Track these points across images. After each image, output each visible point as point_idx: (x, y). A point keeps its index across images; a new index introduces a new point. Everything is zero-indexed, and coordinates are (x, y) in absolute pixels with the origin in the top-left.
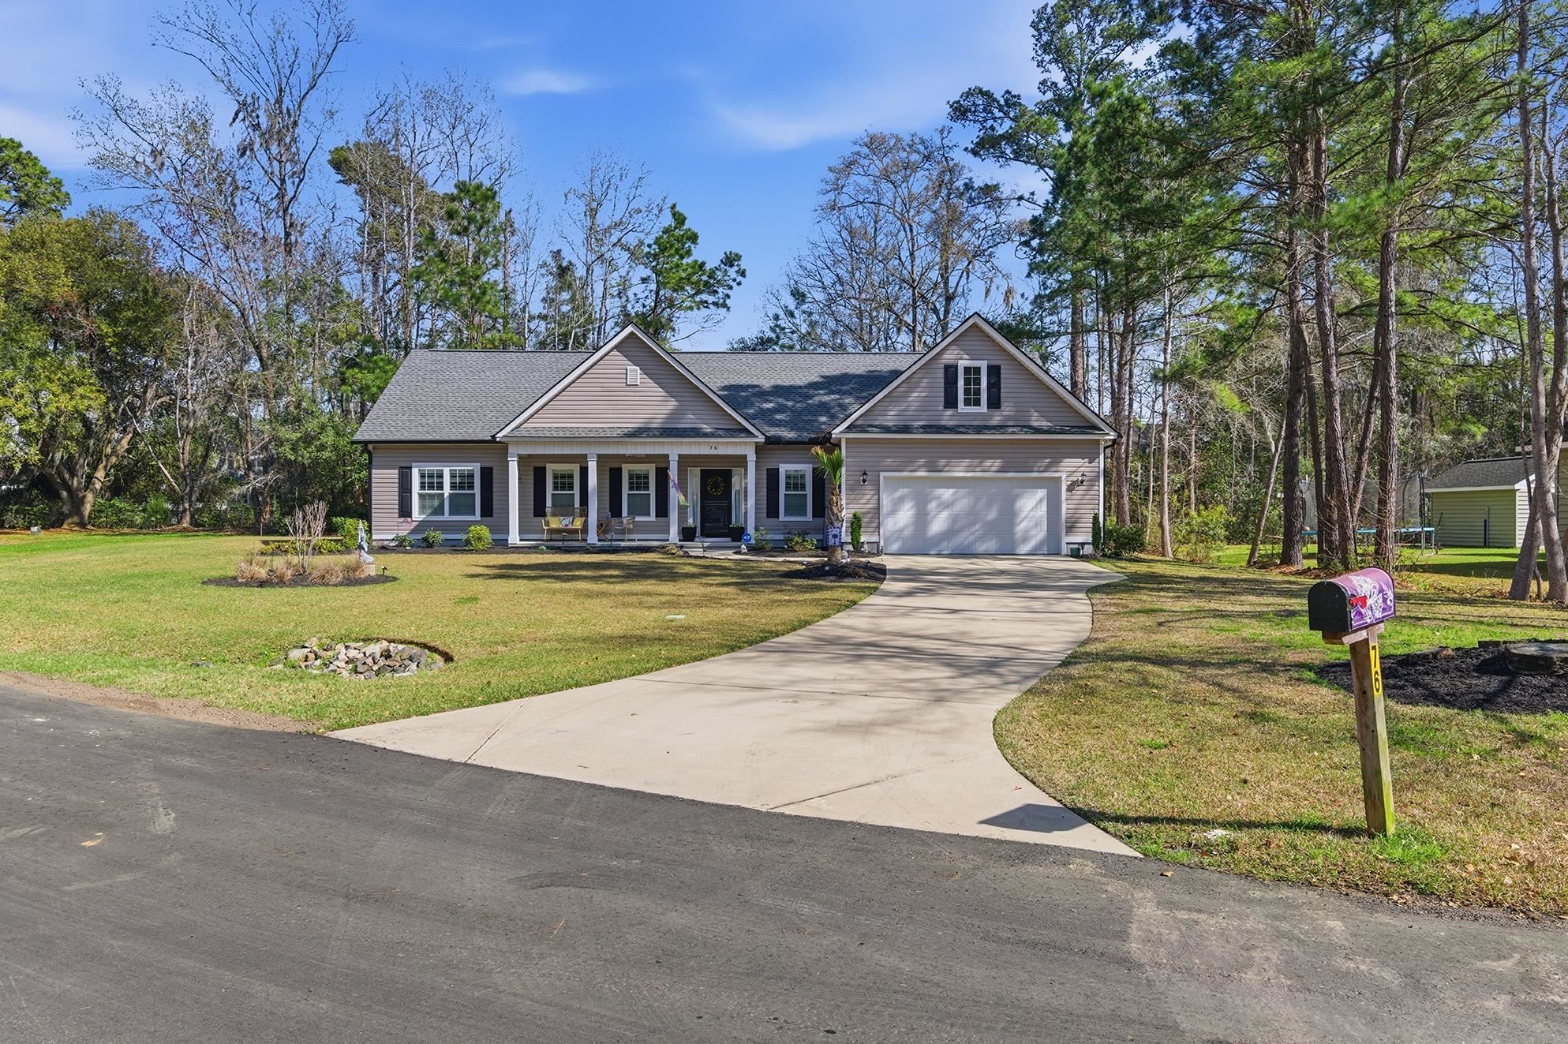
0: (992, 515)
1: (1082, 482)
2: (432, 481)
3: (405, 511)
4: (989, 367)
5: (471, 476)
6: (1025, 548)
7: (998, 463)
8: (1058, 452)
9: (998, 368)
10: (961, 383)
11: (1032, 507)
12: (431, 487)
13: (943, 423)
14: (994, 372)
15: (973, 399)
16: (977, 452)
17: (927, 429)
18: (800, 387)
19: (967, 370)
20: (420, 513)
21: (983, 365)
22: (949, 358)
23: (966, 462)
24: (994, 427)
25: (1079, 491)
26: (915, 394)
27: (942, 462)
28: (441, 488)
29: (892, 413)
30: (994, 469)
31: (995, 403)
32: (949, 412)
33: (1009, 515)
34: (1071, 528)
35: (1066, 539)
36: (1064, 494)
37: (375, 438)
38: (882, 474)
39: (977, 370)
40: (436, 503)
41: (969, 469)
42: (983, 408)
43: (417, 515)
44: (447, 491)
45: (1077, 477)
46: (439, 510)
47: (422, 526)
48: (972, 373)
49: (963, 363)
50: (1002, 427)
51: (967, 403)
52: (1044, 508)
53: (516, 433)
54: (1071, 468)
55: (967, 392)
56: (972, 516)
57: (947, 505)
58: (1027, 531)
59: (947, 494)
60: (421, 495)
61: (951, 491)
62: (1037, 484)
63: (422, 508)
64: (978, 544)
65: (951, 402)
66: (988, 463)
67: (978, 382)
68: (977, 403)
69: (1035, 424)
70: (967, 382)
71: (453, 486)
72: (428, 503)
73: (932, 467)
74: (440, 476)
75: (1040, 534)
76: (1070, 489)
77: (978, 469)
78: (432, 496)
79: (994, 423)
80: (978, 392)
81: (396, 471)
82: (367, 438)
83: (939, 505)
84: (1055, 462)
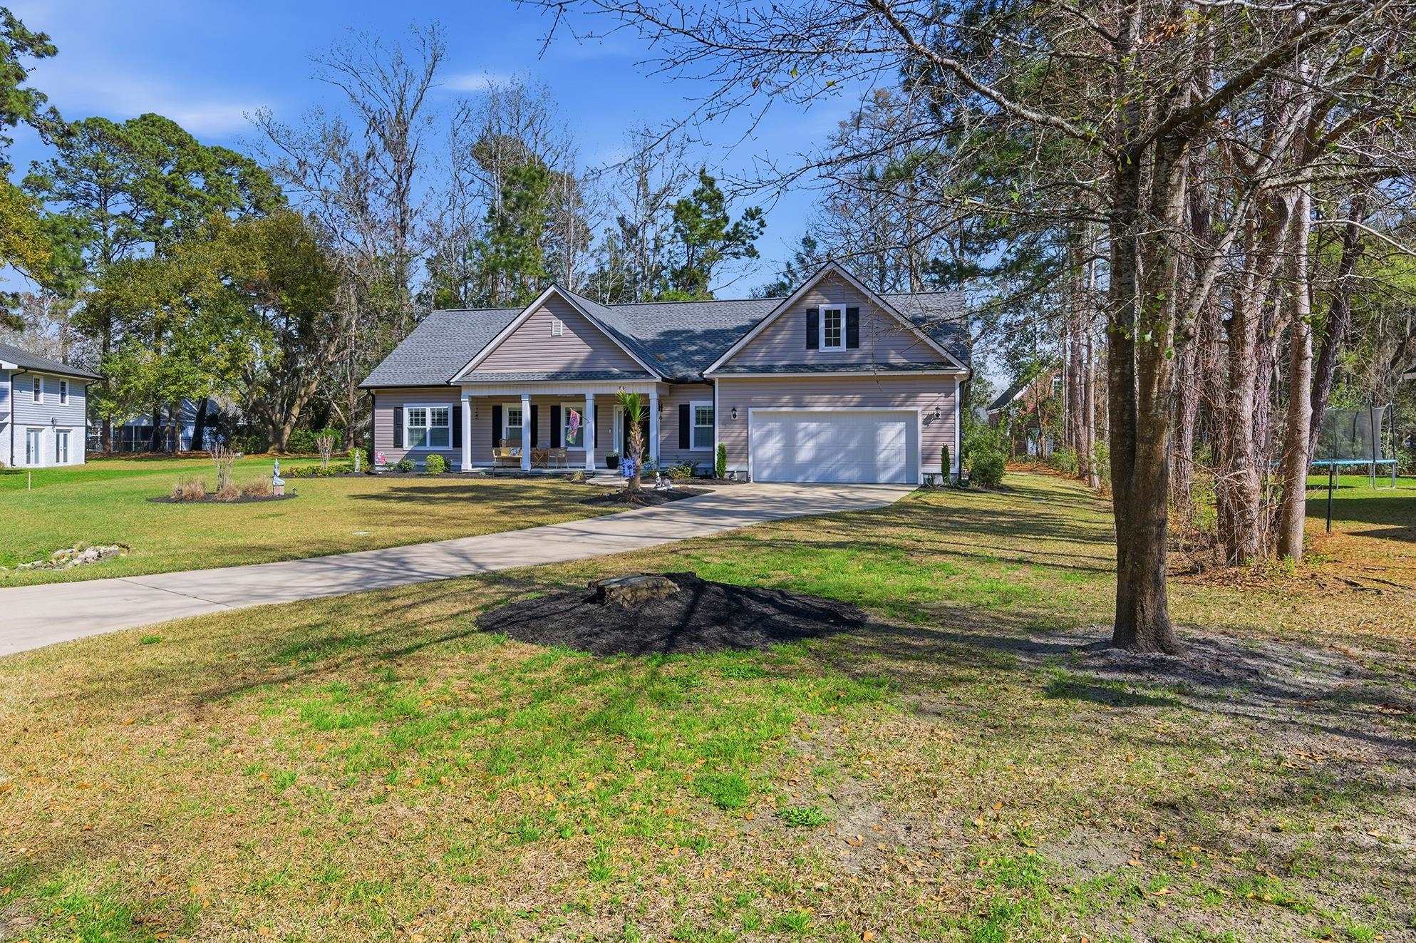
0: (853, 445)
1: (938, 415)
2: (418, 418)
3: (398, 443)
4: (848, 310)
5: (446, 414)
6: (884, 477)
7: (857, 399)
8: (913, 389)
9: (857, 310)
10: (822, 325)
11: (891, 437)
12: (417, 424)
13: (806, 362)
14: (853, 314)
15: (833, 340)
16: (838, 388)
17: (788, 368)
18: (728, 331)
19: (828, 313)
20: (409, 444)
21: (842, 308)
22: (811, 301)
23: (826, 398)
24: (852, 365)
25: (935, 424)
26: (780, 337)
27: (808, 399)
28: (424, 422)
29: (761, 354)
30: (852, 404)
31: (853, 342)
32: (811, 352)
33: (870, 446)
34: (927, 459)
35: (921, 470)
36: (920, 426)
37: (375, 384)
38: (751, 410)
39: (837, 313)
40: (421, 436)
41: (830, 403)
42: (843, 348)
43: (407, 445)
44: (428, 426)
45: (932, 411)
46: (423, 442)
47: (411, 454)
48: (832, 316)
49: (823, 307)
50: (859, 365)
51: (828, 343)
52: (903, 439)
53: (466, 379)
54: (928, 402)
55: (828, 333)
56: (836, 445)
57: (812, 436)
58: (887, 460)
59: (813, 426)
60: (410, 430)
61: (814, 424)
62: (896, 417)
63: (411, 440)
64: (841, 473)
65: (812, 343)
66: (847, 398)
67: (838, 323)
68: (837, 343)
69: (892, 361)
70: (828, 324)
71: (433, 423)
72: (415, 436)
73: (798, 404)
74: (424, 414)
75: (900, 463)
76: (927, 422)
77: (839, 404)
78: (418, 430)
79: (853, 361)
80: (838, 333)
81: (392, 411)
82: (370, 384)
83: (806, 436)
84: (912, 395)
